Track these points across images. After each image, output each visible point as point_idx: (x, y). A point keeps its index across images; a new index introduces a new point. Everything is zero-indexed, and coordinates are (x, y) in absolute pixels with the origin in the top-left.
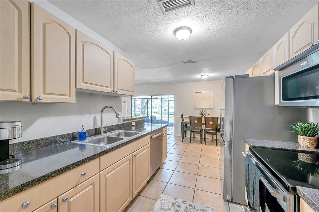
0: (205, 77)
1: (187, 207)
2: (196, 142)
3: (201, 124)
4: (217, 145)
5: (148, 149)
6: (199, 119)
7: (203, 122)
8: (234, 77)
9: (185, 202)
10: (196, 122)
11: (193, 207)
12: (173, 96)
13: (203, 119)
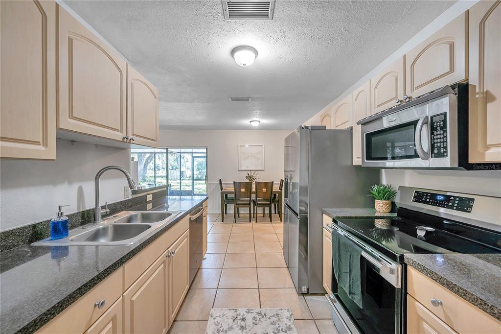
0: (255, 124)
1: (255, 317)
2: (244, 220)
3: (251, 193)
4: (271, 222)
5: (186, 239)
6: (248, 186)
7: (254, 190)
8: (310, 128)
9: (251, 311)
10: (243, 190)
11: (263, 314)
12: (205, 150)
13: (254, 186)
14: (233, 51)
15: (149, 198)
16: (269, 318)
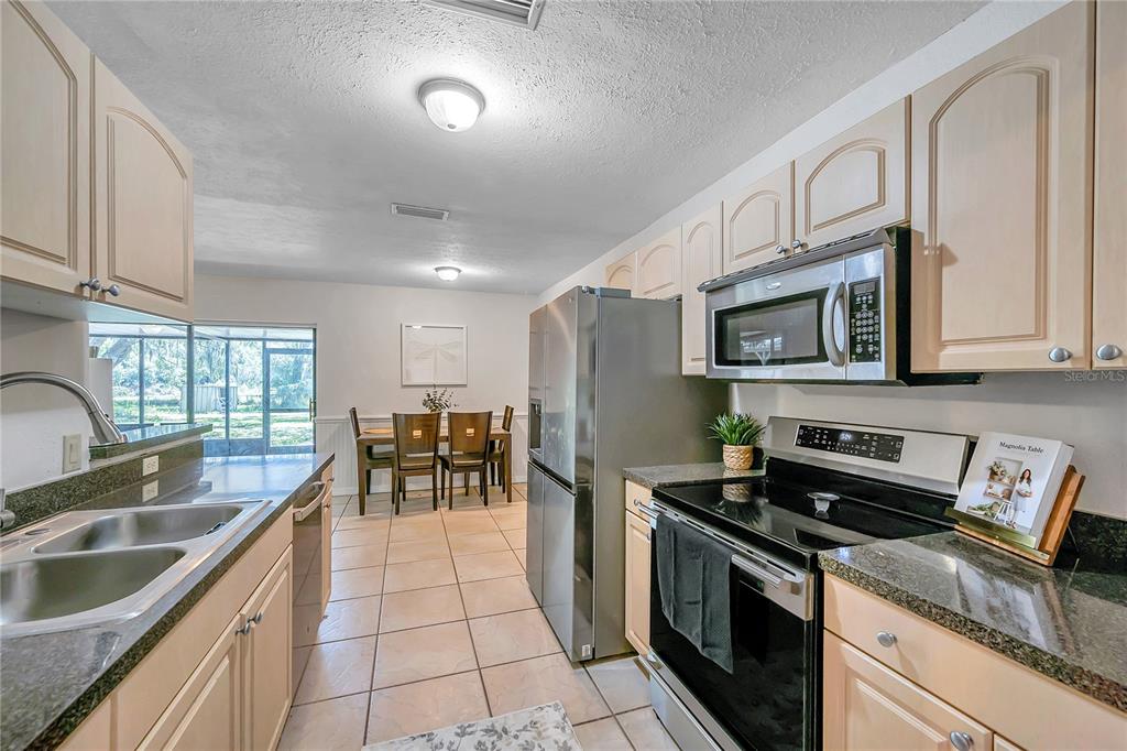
0: (449, 276)
1: (479, 743)
3: (437, 439)
4: (486, 504)
6: (429, 422)
7: (444, 431)
8: (598, 293)
9: (469, 730)
10: (417, 433)
11: (500, 730)
12: (309, 335)
13: (444, 424)
14: (423, 89)
15: (151, 465)
16: (516, 737)
